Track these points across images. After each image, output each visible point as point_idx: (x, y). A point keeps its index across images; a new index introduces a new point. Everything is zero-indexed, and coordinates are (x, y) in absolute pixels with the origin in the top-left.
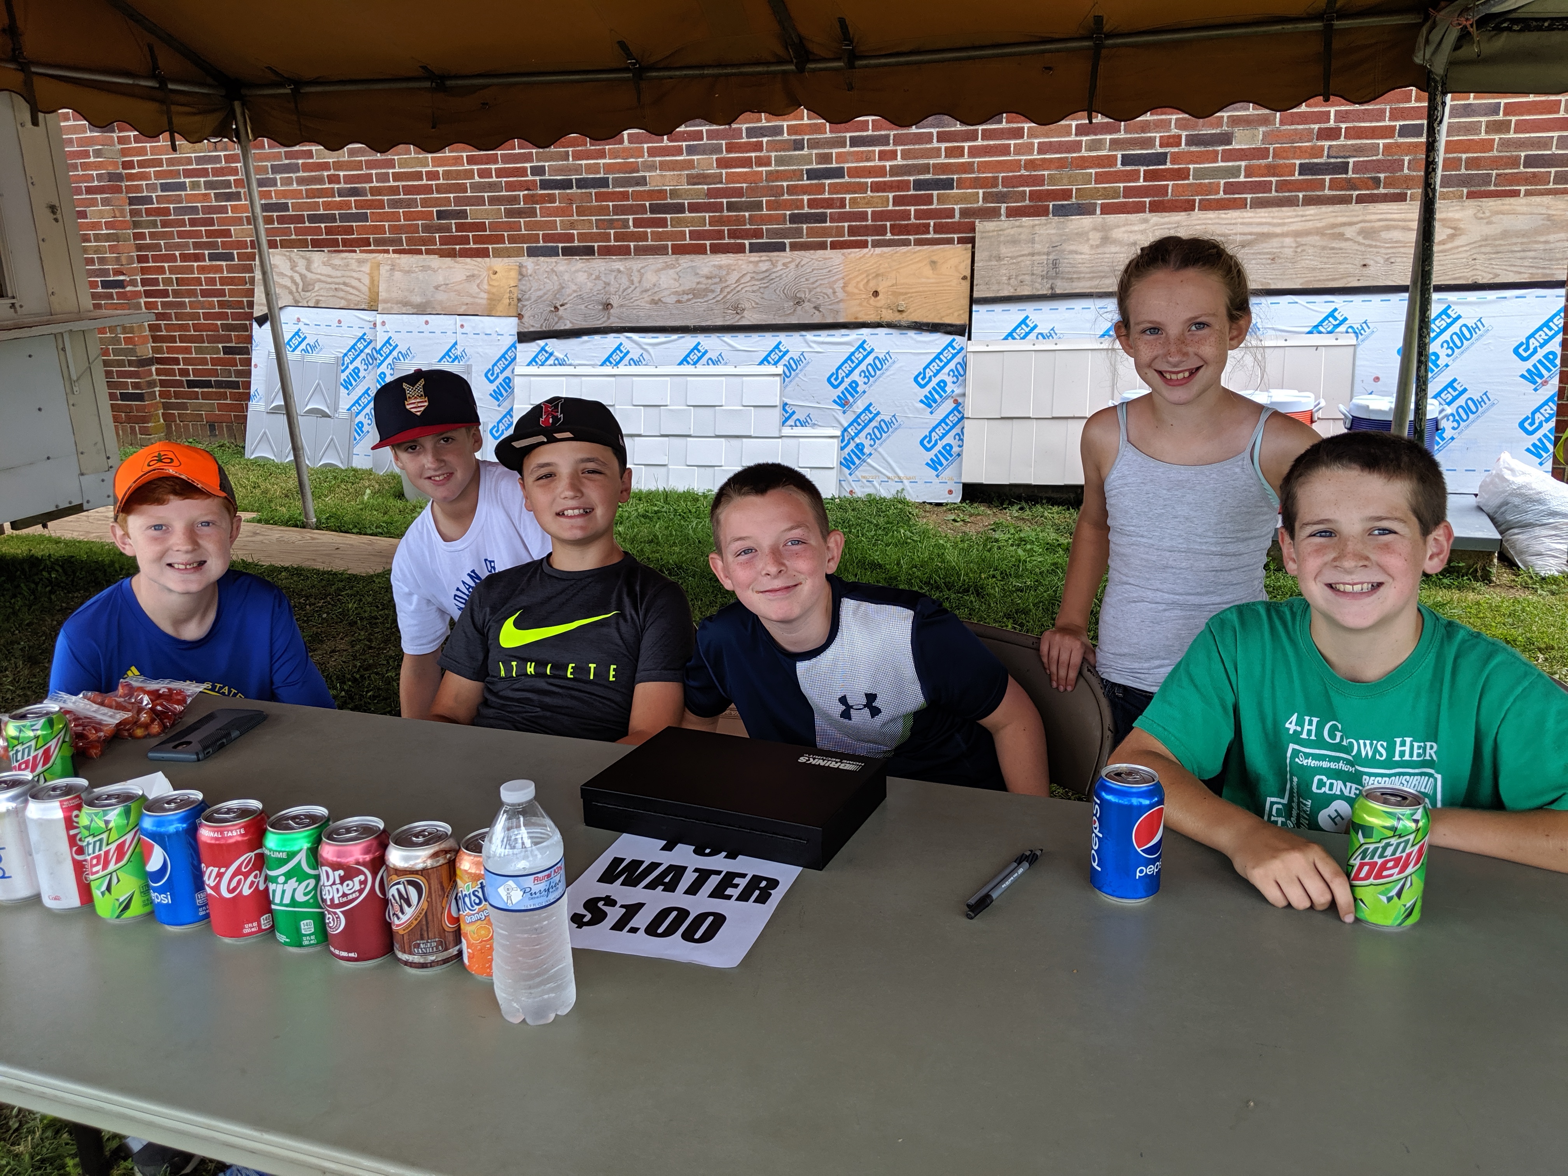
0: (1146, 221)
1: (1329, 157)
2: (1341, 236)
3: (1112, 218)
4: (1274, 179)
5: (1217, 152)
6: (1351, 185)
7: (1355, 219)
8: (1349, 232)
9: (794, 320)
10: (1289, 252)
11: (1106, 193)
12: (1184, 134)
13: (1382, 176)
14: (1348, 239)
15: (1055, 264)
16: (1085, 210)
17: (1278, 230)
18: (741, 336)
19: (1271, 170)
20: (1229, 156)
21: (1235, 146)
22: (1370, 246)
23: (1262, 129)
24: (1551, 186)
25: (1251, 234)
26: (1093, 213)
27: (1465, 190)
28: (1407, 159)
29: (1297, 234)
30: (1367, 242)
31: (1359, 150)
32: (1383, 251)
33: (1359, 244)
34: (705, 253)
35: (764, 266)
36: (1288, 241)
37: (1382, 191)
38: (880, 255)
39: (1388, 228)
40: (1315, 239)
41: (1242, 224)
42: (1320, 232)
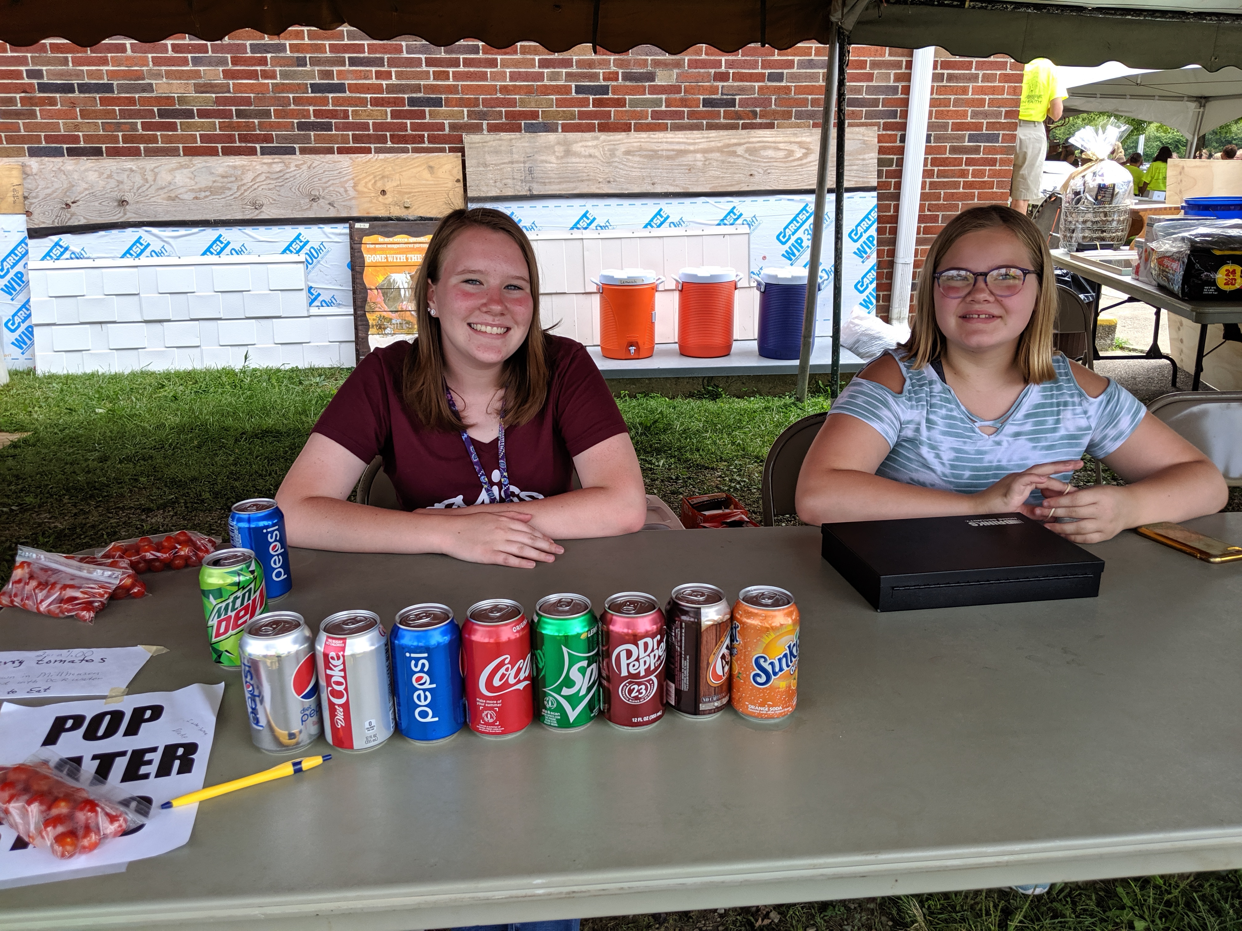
0: (597, 138)
1: (722, 94)
2: (734, 154)
3: (571, 136)
4: (686, 109)
5: (645, 87)
6: (738, 116)
7: (743, 141)
8: (740, 150)
9: (311, 215)
10: (700, 164)
11: (565, 116)
12: (620, 71)
13: (758, 109)
14: (739, 156)
15: (531, 171)
16: (549, 128)
17: (691, 148)
18: (262, 229)
19: (684, 102)
20: (654, 90)
21: (657, 82)
22: (754, 161)
23: (676, 71)
24: (863, 120)
25: (673, 150)
26: (556, 130)
27: (811, 122)
28: (773, 97)
29: (704, 151)
30: (751, 158)
31: (742, 90)
32: (763, 165)
33: (747, 159)
34: (217, 154)
35: (277, 167)
36: (699, 156)
37: (758, 121)
38: (385, 160)
39: (765, 148)
40: (716, 155)
41: (667, 142)
42: (719, 150)
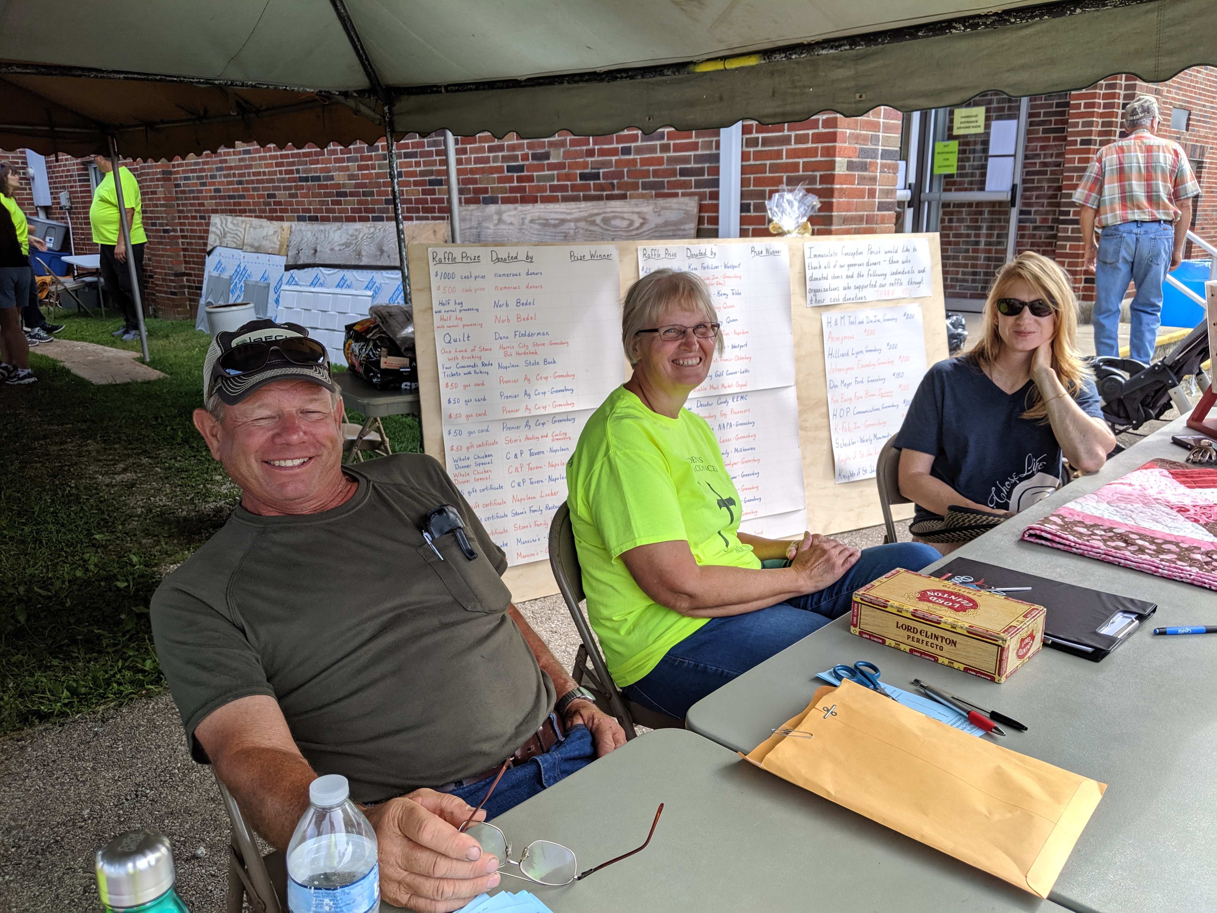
0: (516, 209)
1: (592, 168)
2: (593, 223)
3: (505, 207)
4: (569, 183)
5: (544, 165)
6: (601, 188)
7: (601, 211)
8: (598, 220)
9: (379, 263)
10: (572, 232)
11: (504, 190)
12: (530, 152)
13: (615, 181)
14: (597, 225)
15: (479, 235)
16: (493, 201)
17: (568, 217)
19: (568, 177)
20: (551, 167)
21: (552, 161)
22: (606, 230)
23: (562, 150)
24: (693, 190)
25: (557, 219)
26: (497, 203)
27: (654, 192)
28: (625, 170)
29: (577, 220)
30: (605, 227)
31: (604, 164)
32: (612, 233)
33: (602, 228)
34: (355, 221)
36: (572, 225)
37: (616, 192)
38: (415, 225)
39: (615, 218)
40: (582, 224)
41: (555, 212)
42: (585, 219)
